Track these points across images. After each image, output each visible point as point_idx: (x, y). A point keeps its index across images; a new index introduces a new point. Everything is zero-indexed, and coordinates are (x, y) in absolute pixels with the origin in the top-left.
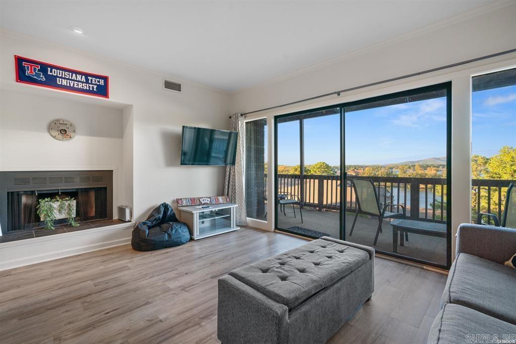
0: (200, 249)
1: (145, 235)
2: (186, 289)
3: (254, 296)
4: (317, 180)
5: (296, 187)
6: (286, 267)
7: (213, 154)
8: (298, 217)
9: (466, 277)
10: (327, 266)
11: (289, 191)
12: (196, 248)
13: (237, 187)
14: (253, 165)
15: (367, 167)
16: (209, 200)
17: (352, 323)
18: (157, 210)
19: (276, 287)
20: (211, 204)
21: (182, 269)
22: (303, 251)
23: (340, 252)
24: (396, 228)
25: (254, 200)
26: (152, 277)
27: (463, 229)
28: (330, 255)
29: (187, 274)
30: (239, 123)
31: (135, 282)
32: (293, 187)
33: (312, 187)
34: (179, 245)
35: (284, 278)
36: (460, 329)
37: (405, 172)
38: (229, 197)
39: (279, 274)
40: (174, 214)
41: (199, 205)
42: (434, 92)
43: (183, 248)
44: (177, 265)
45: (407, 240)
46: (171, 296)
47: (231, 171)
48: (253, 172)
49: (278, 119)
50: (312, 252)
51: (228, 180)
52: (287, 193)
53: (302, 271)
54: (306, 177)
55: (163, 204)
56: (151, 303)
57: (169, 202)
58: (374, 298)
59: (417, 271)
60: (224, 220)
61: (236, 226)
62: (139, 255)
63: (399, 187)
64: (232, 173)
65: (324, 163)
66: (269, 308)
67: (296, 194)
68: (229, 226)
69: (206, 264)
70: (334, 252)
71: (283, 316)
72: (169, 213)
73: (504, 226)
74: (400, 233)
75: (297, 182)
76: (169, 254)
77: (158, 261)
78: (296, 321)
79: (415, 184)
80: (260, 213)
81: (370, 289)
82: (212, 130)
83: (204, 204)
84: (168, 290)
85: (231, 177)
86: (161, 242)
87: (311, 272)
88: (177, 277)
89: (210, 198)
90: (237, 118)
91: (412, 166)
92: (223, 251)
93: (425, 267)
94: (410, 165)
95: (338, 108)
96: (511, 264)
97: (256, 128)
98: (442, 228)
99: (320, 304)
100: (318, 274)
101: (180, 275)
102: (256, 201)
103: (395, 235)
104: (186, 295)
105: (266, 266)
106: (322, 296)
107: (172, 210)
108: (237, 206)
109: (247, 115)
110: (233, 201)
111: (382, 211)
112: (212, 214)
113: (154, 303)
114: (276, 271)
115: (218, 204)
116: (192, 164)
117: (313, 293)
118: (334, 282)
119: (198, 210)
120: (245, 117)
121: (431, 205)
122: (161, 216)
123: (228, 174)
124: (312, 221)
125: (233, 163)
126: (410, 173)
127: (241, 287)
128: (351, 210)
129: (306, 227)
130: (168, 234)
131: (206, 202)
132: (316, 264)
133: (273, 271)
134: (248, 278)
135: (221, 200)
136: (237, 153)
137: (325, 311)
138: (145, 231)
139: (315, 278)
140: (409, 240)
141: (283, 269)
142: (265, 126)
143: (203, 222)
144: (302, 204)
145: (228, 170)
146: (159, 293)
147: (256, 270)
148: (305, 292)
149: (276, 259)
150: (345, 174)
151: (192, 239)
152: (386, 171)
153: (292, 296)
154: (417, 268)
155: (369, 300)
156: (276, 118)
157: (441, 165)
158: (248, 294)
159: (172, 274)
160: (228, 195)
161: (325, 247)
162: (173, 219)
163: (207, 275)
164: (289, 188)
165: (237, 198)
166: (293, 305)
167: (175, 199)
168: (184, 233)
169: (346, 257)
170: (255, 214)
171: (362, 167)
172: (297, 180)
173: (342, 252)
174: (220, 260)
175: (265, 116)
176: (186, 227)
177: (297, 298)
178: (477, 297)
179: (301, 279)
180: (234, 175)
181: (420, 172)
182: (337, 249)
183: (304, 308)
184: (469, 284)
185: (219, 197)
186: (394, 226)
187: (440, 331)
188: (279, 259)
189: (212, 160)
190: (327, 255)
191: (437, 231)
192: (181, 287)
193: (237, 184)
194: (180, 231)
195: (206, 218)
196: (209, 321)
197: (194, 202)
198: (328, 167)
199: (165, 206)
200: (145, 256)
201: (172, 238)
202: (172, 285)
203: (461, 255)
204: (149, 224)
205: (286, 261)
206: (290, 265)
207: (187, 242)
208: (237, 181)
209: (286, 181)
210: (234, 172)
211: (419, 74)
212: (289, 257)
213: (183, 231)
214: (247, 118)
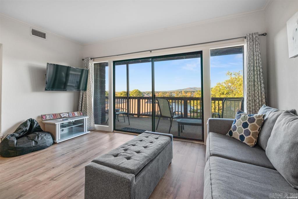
0: (61, 149)
1: (14, 144)
2: (54, 179)
3: (113, 172)
4: (137, 100)
5: (125, 104)
6: (128, 152)
7: (69, 84)
8: (127, 122)
9: (215, 143)
10: (151, 148)
11: (120, 106)
12: (58, 149)
13: (87, 105)
14: (99, 91)
15: (160, 92)
16: (68, 114)
17: (164, 177)
18: (25, 124)
19: (125, 164)
20: (69, 117)
21: (49, 165)
22: (136, 141)
23: (156, 139)
24: (179, 123)
25: (100, 113)
26: (22, 176)
27: (210, 121)
28: (151, 141)
29: (53, 168)
30: (90, 64)
31: (6, 182)
32: (123, 104)
33: (134, 103)
34: (44, 148)
35: (128, 158)
36: (218, 167)
37: (178, 95)
38: (82, 112)
39: (125, 156)
40: (39, 126)
41: (60, 118)
42: (195, 55)
43: (47, 150)
44: (44, 163)
45: (184, 129)
46: (42, 186)
47: (84, 95)
48: (99, 95)
49: (115, 63)
50: (141, 141)
51: (81, 101)
52: (119, 107)
53: (138, 152)
54: (131, 98)
55: (29, 120)
56: (24, 195)
57: (34, 117)
58: (173, 161)
59: (190, 144)
60: (78, 128)
61: (88, 130)
62: (8, 160)
63: (175, 103)
64: (84, 96)
65: (138, 90)
66: (123, 178)
67: (125, 108)
68: (83, 131)
69: (68, 159)
70: (153, 139)
71: (132, 181)
72: (35, 126)
73: (222, 118)
74: (181, 126)
75: (125, 101)
76: (36, 156)
77: (26, 162)
78: (139, 182)
79: (185, 100)
80: (104, 121)
81: (171, 157)
82: (68, 67)
83: (64, 118)
84: (39, 182)
85: (84, 98)
86: (28, 148)
87: (143, 152)
88: (46, 171)
89: (68, 113)
90: (88, 61)
91: (181, 92)
92: (80, 148)
93: (193, 142)
94: (180, 91)
95: (151, 59)
96: (229, 135)
97: (100, 68)
98: (199, 121)
99: (150, 170)
100: (147, 153)
101: (48, 170)
102: (101, 114)
103: (179, 127)
104: (54, 183)
105: (116, 153)
106: (151, 165)
107: (37, 123)
108: (88, 117)
109: (95, 59)
110: (85, 114)
111: (172, 115)
112: (70, 124)
113: (27, 195)
114: (123, 155)
115: (74, 117)
116: (52, 90)
117: (147, 163)
118: (156, 155)
119: (59, 122)
120: (94, 60)
121: (189, 111)
122: (28, 128)
123: (81, 96)
124: (135, 124)
125: (85, 89)
126: (180, 95)
127: (103, 169)
128: (158, 116)
129: (132, 127)
130: (35, 141)
131: (66, 116)
132: (145, 147)
133: (121, 155)
134: (106, 162)
135: (76, 114)
136: (88, 83)
137: (152, 173)
138: (13, 141)
139: (146, 155)
140: (185, 129)
141: (127, 153)
142: (106, 67)
143: (63, 130)
144: (128, 115)
145: (82, 94)
146: (31, 186)
147: (110, 156)
148: (143, 164)
149: (121, 148)
150: (155, 95)
151: (54, 143)
152: (169, 94)
153: (136, 168)
154: (190, 143)
155: (171, 163)
156: (114, 62)
157: (193, 91)
158: (108, 172)
159: (41, 170)
160: (81, 110)
161: (147, 137)
162: (39, 130)
163: (70, 166)
164: (120, 105)
165: (87, 112)
166: (137, 173)
167: (40, 115)
168: (49, 139)
169: (160, 141)
170: (100, 122)
171: (158, 92)
172: (125, 99)
173: (157, 138)
174: (79, 155)
175: (107, 60)
176: (50, 135)
177: (138, 169)
178: (220, 151)
179: (139, 157)
180: (86, 98)
181: (184, 95)
182: (154, 137)
183: (142, 174)
184: (216, 146)
185: (75, 112)
186: (178, 122)
187: (210, 170)
188: (123, 147)
189: (68, 88)
190: (150, 141)
191: (198, 123)
192: (49, 178)
193: (87, 103)
194: (45, 138)
195: (66, 127)
196: (76, 197)
197: (56, 116)
198: (140, 92)
199: (32, 121)
200: (14, 161)
201: (39, 143)
202: (41, 178)
203: (210, 133)
204: (17, 135)
205: (127, 148)
206: (130, 150)
207: (51, 145)
208: (88, 101)
209: (118, 101)
210: (86, 95)
211: (189, 45)
212: (129, 145)
213: (47, 138)
214: (94, 61)
